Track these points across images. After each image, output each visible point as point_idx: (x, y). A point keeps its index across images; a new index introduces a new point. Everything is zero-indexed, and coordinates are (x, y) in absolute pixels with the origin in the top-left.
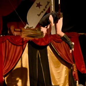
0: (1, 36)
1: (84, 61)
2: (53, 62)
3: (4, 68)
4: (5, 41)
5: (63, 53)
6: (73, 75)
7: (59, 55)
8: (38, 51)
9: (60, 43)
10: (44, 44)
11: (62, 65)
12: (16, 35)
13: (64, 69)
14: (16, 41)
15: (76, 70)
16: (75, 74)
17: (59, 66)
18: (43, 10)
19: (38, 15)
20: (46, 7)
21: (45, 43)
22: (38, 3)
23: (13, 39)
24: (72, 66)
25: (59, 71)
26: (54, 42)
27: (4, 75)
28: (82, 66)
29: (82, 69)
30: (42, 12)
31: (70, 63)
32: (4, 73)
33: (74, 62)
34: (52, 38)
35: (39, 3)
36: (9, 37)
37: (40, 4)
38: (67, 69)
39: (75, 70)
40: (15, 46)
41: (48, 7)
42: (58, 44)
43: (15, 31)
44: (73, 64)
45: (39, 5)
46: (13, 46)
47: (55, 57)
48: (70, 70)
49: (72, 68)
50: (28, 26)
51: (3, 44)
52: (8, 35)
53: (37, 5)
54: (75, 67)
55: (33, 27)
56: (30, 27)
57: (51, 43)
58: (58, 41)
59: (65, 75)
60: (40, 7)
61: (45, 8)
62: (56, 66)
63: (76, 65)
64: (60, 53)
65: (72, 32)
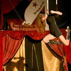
0: (2, 30)
2: (46, 54)
3: (4, 58)
4: (6, 35)
5: (56, 47)
6: (64, 67)
7: (52, 48)
8: (34, 44)
10: (39, 39)
11: (54, 57)
12: (15, 30)
13: (56, 61)
14: (15, 35)
15: (67, 62)
16: (65, 66)
17: (51, 58)
18: (38, 9)
19: (34, 13)
20: (41, 7)
21: (40, 37)
22: (34, 3)
23: (12, 33)
25: (51, 63)
27: (3, 64)
30: (38, 11)
31: (61, 56)
32: (4, 63)
33: (65, 55)
34: (46, 34)
36: (9, 32)
38: (58, 61)
39: (65, 62)
40: (14, 40)
41: (43, 7)
43: (14, 26)
44: (64, 57)
45: (35, 5)
46: (12, 39)
47: (48, 50)
48: (61, 62)
49: (63, 60)
50: (25, 23)
51: (3, 37)
52: (8, 30)
53: (33, 4)
54: (65, 59)
55: (29, 24)
56: (27, 23)
59: (57, 66)
60: (36, 6)
61: (40, 7)
62: (48, 58)
63: (66, 58)
65: (64, 29)
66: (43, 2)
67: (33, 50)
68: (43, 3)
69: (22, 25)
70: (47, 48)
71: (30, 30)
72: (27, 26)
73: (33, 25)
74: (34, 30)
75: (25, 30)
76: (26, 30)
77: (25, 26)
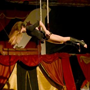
1: (75, 83)
7: (49, 76)
8: (27, 72)
9: (51, 63)
11: (52, 87)
12: (5, 55)
14: (5, 61)
17: (49, 87)
21: (35, 63)
22: (28, 22)
23: (1, 59)
24: (62, 87)
26: (44, 63)
31: (60, 85)
33: (65, 84)
34: (42, 58)
37: (30, 23)
40: (4, 66)
42: (48, 64)
43: (3, 50)
44: (64, 86)
46: (1, 66)
47: (45, 78)
50: (17, 46)
54: (65, 89)
55: (22, 47)
56: (19, 46)
57: (41, 64)
58: (48, 61)
62: (45, 88)
63: (66, 87)
64: (50, 74)
65: (63, 53)
67: (26, 78)
69: (13, 48)
70: (44, 76)
71: (23, 54)
72: (20, 50)
73: (27, 49)
74: (27, 54)
75: (17, 54)
76: (19, 54)
77: (17, 50)
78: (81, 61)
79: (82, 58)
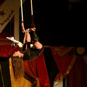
1: (48, 76)
15: (40, 85)
18: (6, 19)
19: (1, 24)
20: (10, 16)
24: (35, 80)
28: (46, 81)
29: (46, 84)
31: (33, 77)
34: (15, 50)
35: (3, 11)
39: (38, 85)
41: (12, 16)
44: (37, 79)
49: (35, 82)
60: (4, 15)
61: (8, 17)
63: (39, 80)
66: (11, 10)
68: (12, 12)
78: (55, 54)
79: (56, 50)
